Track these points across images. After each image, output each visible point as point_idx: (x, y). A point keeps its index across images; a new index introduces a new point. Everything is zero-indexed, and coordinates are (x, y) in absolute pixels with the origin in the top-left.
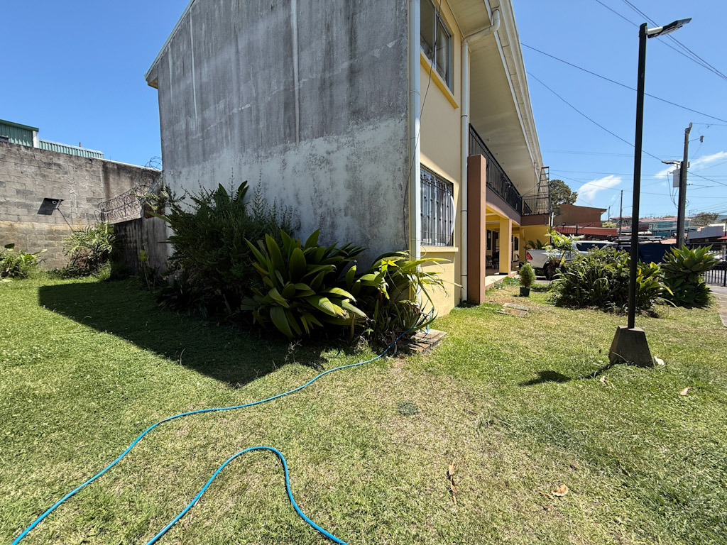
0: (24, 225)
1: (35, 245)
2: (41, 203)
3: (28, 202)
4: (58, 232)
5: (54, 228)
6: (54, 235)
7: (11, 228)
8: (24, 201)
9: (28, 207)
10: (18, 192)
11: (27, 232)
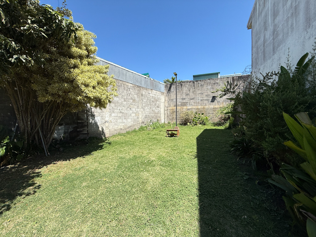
0: (207, 107)
1: (209, 113)
2: (211, 98)
3: (208, 99)
4: (216, 108)
5: (215, 107)
6: (214, 109)
7: (204, 108)
8: (207, 98)
9: (208, 100)
10: (206, 95)
11: (208, 109)
